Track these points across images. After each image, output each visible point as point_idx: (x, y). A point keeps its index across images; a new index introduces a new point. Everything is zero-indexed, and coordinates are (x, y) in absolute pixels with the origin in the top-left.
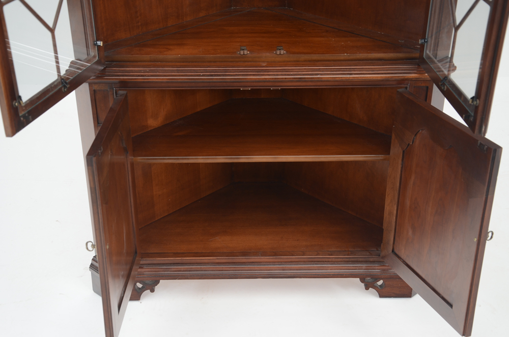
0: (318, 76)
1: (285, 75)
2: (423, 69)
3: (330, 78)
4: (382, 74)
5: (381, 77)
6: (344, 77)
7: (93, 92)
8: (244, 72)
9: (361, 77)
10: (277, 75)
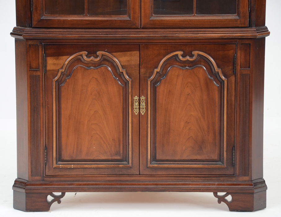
3: (184, 36)
6: (194, 36)
10: (149, 34)
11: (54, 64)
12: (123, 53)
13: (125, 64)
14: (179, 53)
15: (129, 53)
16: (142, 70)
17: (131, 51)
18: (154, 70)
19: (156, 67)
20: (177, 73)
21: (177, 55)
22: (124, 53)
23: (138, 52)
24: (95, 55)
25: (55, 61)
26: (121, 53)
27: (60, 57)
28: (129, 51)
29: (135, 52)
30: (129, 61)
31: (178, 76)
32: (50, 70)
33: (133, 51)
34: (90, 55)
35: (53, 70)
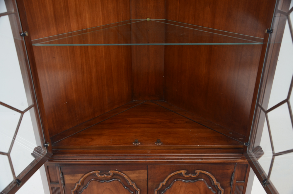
0: (182, 160)
1: (162, 159)
2: (244, 157)
3: (190, 161)
4: (221, 159)
5: (220, 161)
6: (198, 161)
7: (47, 167)
8: (137, 157)
9: (208, 161)
10: (157, 159)
11: (71, 180)
12: (132, 171)
13: (134, 179)
14: (183, 172)
15: (137, 171)
16: (150, 184)
17: (140, 170)
18: (160, 183)
19: (162, 181)
20: (181, 185)
21: (181, 173)
22: (134, 171)
23: (146, 171)
24: (107, 173)
25: (72, 178)
26: (131, 171)
27: (76, 175)
28: (138, 170)
29: (143, 171)
30: (137, 177)
31: (181, 187)
32: (68, 184)
33: (142, 170)
34: (102, 173)
35: (71, 184)
